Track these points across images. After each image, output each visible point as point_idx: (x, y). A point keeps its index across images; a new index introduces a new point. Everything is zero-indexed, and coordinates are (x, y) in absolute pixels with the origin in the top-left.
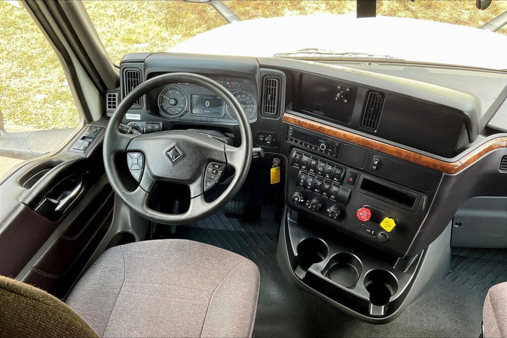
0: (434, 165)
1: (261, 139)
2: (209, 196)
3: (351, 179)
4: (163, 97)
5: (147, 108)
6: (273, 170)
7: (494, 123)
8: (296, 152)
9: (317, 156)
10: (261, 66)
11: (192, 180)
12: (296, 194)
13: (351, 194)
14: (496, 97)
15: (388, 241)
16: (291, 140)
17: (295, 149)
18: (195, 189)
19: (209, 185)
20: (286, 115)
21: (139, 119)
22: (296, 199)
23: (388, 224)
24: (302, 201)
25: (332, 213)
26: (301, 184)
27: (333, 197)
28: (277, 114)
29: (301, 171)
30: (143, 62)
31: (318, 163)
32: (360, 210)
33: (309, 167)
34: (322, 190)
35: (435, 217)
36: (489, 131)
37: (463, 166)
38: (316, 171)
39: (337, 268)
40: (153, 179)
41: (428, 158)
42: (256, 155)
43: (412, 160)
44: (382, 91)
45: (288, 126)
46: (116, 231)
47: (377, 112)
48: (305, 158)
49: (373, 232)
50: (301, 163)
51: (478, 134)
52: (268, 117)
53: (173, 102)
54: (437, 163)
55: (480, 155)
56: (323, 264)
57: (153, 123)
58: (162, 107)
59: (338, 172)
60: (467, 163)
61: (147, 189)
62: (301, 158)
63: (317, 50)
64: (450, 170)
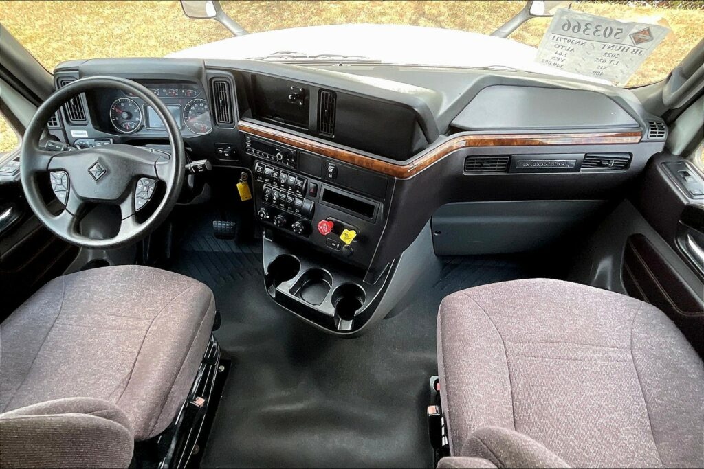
0: (386, 169)
1: (221, 152)
2: (140, 216)
3: (312, 191)
4: (115, 110)
5: (94, 124)
6: (239, 186)
7: (458, 122)
8: (258, 163)
9: (278, 166)
10: (207, 68)
11: (122, 199)
12: (262, 210)
13: (314, 206)
14: (462, 94)
15: (352, 254)
16: (251, 151)
17: (257, 161)
18: (126, 209)
19: (140, 204)
20: (241, 123)
21: (86, 136)
22: (262, 215)
23: (348, 236)
24: (268, 217)
25: (297, 228)
26: (267, 199)
27: (298, 211)
28: (232, 122)
29: (265, 185)
30: (77, 70)
31: (280, 174)
32: (320, 223)
33: (272, 180)
34: (287, 204)
35: (394, 226)
36: (453, 129)
37: (417, 169)
38: (279, 184)
39: (309, 285)
40: (80, 202)
41: (380, 162)
42: (201, 169)
43: (365, 165)
44: (334, 90)
45: (244, 135)
46: (87, 259)
47: (332, 114)
48: (268, 171)
49: (338, 245)
50: (264, 176)
51: (439, 134)
52: (224, 127)
53: (125, 115)
54: (389, 167)
55: (438, 156)
56: (291, 283)
57: (103, 140)
58: (116, 122)
59: (300, 182)
60: (423, 165)
61: (74, 212)
62: (263, 170)
63: (289, 53)
64: (401, 175)
